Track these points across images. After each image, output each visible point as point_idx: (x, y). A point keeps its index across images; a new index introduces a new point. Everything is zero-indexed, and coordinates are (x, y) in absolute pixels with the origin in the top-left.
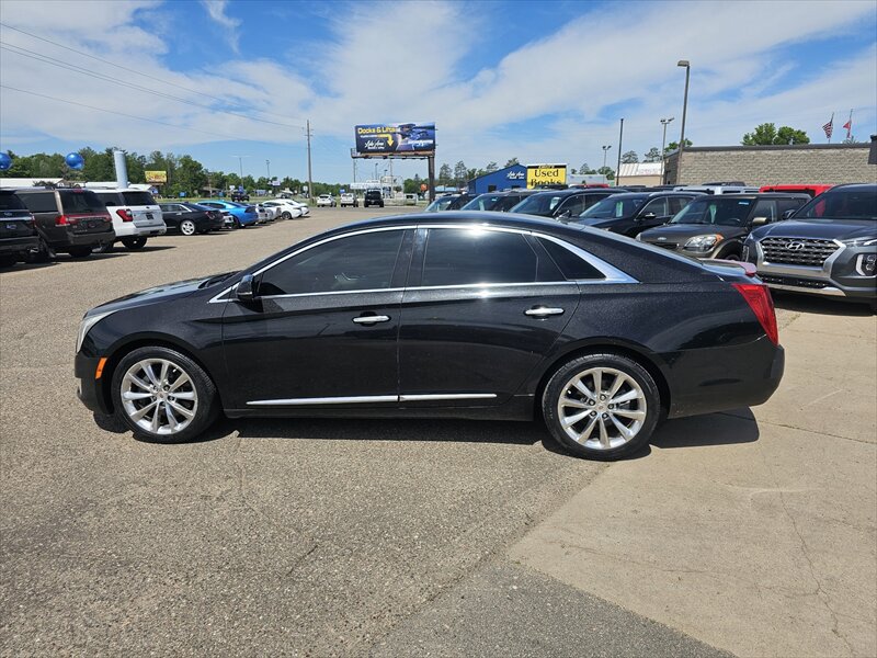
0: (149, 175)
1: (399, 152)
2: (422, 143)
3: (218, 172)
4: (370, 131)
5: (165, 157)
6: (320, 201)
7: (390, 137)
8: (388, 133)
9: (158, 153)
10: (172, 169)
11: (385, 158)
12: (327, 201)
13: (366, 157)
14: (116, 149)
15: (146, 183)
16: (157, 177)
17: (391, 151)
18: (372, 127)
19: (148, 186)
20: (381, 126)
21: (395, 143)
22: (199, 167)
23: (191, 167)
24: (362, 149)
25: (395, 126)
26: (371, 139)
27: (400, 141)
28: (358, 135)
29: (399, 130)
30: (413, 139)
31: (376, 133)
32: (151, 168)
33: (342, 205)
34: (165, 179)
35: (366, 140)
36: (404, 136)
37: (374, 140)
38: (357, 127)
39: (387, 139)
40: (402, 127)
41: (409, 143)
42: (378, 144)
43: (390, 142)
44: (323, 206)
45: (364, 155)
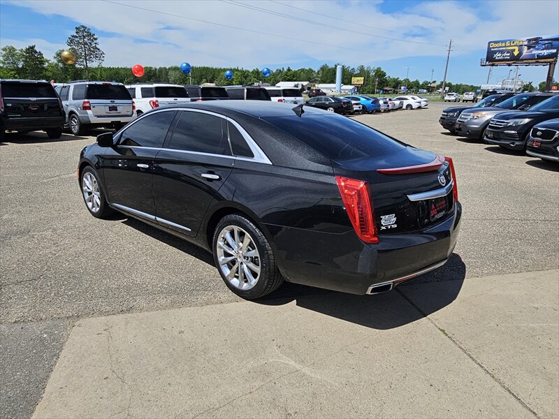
0: (354, 80)
1: (523, 60)
2: (546, 52)
3: (396, 78)
4: (500, 45)
5: (366, 69)
6: (447, 98)
7: (517, 48)
8: (516, 46)
9: (362, 66)
10: (368, 76)
11: (509, 65)
12: (453, 98)
13: (493, 65)
14: (338, 64)
15: (351, 84)
16: (358, 81)
17: (515, 60)
18: (502, 42)
19: (353, 87)
20: (510, 41)
21: (521, 53)
22: (384, 75)
23: (380, 74)
24: (491, 59)
25: (524, 39)
26: (500, 51)
27: (525, 51)
28: (489, 49)
29: (526, 43)
30: (537, 49)
31: (505, 46)
32: (356, 76)
33: (464, 101)
34: (362, 83)
35: (495, 52)
36: (529, 47)
37: (502, 52)
38: (489, 43)
39: (514, 50)
40: (529, 40)
41: (533, 52)
42: (505, 54)
43: (516, 53)
44: (449, 101)
45: (491, 63)
